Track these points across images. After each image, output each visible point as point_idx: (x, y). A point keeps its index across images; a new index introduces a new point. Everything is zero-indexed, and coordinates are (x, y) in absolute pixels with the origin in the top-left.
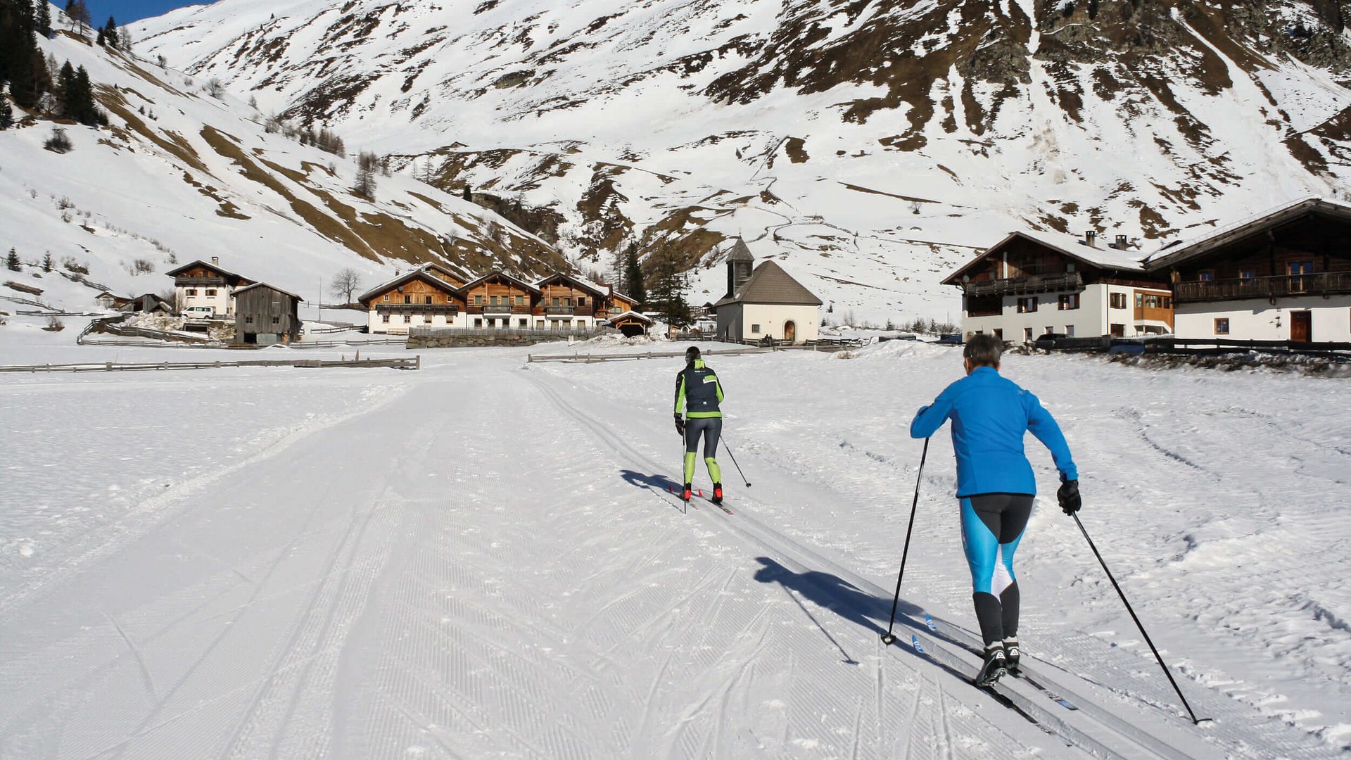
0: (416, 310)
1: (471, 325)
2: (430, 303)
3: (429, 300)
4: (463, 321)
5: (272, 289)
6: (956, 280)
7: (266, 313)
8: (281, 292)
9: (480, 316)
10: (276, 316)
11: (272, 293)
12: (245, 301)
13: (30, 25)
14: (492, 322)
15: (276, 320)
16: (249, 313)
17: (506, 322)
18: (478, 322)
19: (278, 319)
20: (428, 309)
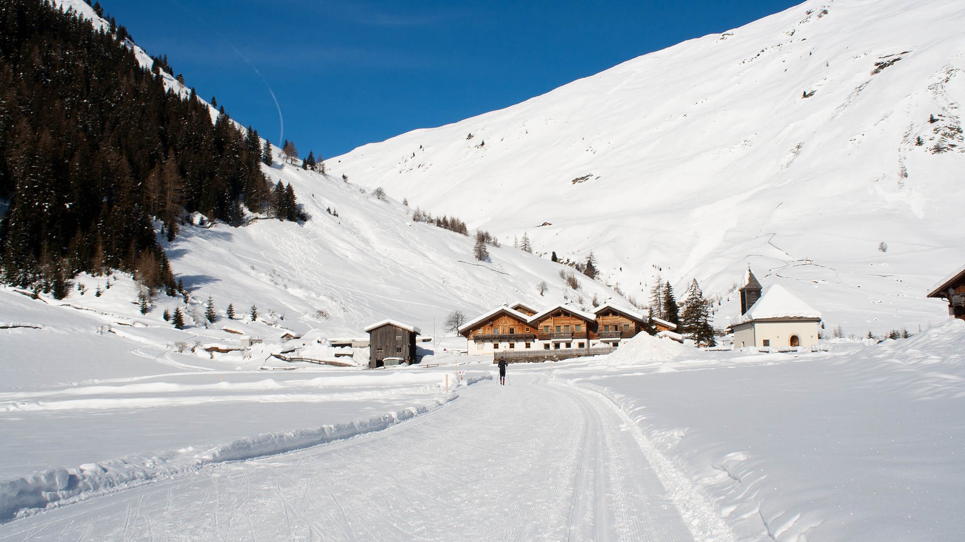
0: (502, 338)
1: (542, 348)
2: (513, 333)
3: (512, 331)
4: (537, 346)
5: (395, 326)
6: (942, 293)
7: (392, 345)
8: (403, 329)
9: (547, 342)
10: (399, 346)
11: (395, 330)
12: (377, 336)
13: (258, 158)
14: (557, 346)
15: (399, 350)
16: (379, 345)
17: (568, 345)
18: (547, 346)
19: (400, 349)
20: (511, 338)
